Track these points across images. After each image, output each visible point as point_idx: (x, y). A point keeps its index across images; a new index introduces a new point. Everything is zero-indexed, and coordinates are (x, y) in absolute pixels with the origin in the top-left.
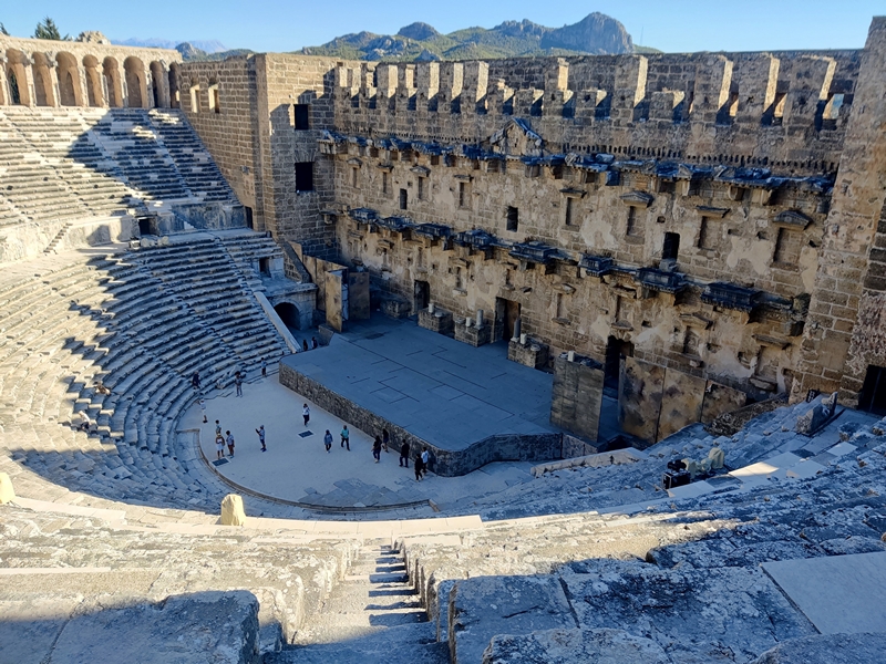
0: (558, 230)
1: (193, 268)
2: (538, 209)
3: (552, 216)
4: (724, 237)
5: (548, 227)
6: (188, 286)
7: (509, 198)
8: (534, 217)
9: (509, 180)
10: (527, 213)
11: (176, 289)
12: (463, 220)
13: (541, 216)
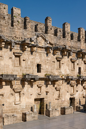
0: (55, 70)
2: (48, 64)
3: (53, 66)
5: (51, 70)
7: (38, 61)
8: (47, 67)
9: (37, 55)
10: (45, 66)
12: (17, 71)
13: (49, 66)
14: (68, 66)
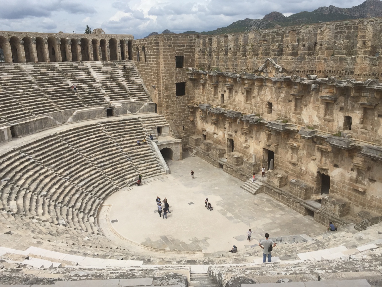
0: (291, 114)
1: (126, 131)
2: (281, 103)
4: (376, 118)
5: (286, 113)
6: (123, 139)
7: (268, 98)
8: (280, 107)
9: (268, 89)
10: (276, 105)
11: (117, 140)
12: (248, 109)
13: (283, 107)
14: (318, 110)
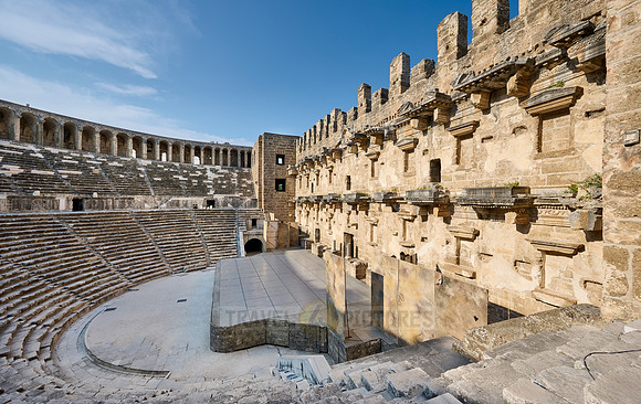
0: (368, 182)
1: (216, 219)
2: (359, 172)
3: (365, 174)
4: (478, 147)
5: (363, 182)
6: (208, 226)
8: (357, 178)
9: (346, 161)
10: (354, 177)
11: (202, 226)
13: (360, 176)
14: (396, 165)
